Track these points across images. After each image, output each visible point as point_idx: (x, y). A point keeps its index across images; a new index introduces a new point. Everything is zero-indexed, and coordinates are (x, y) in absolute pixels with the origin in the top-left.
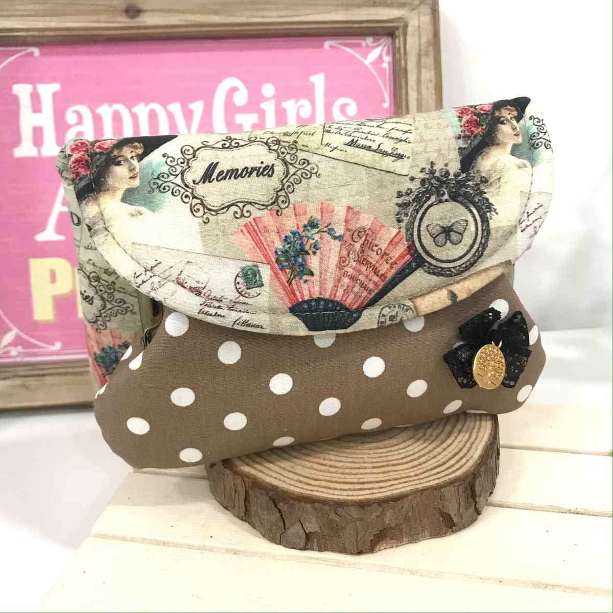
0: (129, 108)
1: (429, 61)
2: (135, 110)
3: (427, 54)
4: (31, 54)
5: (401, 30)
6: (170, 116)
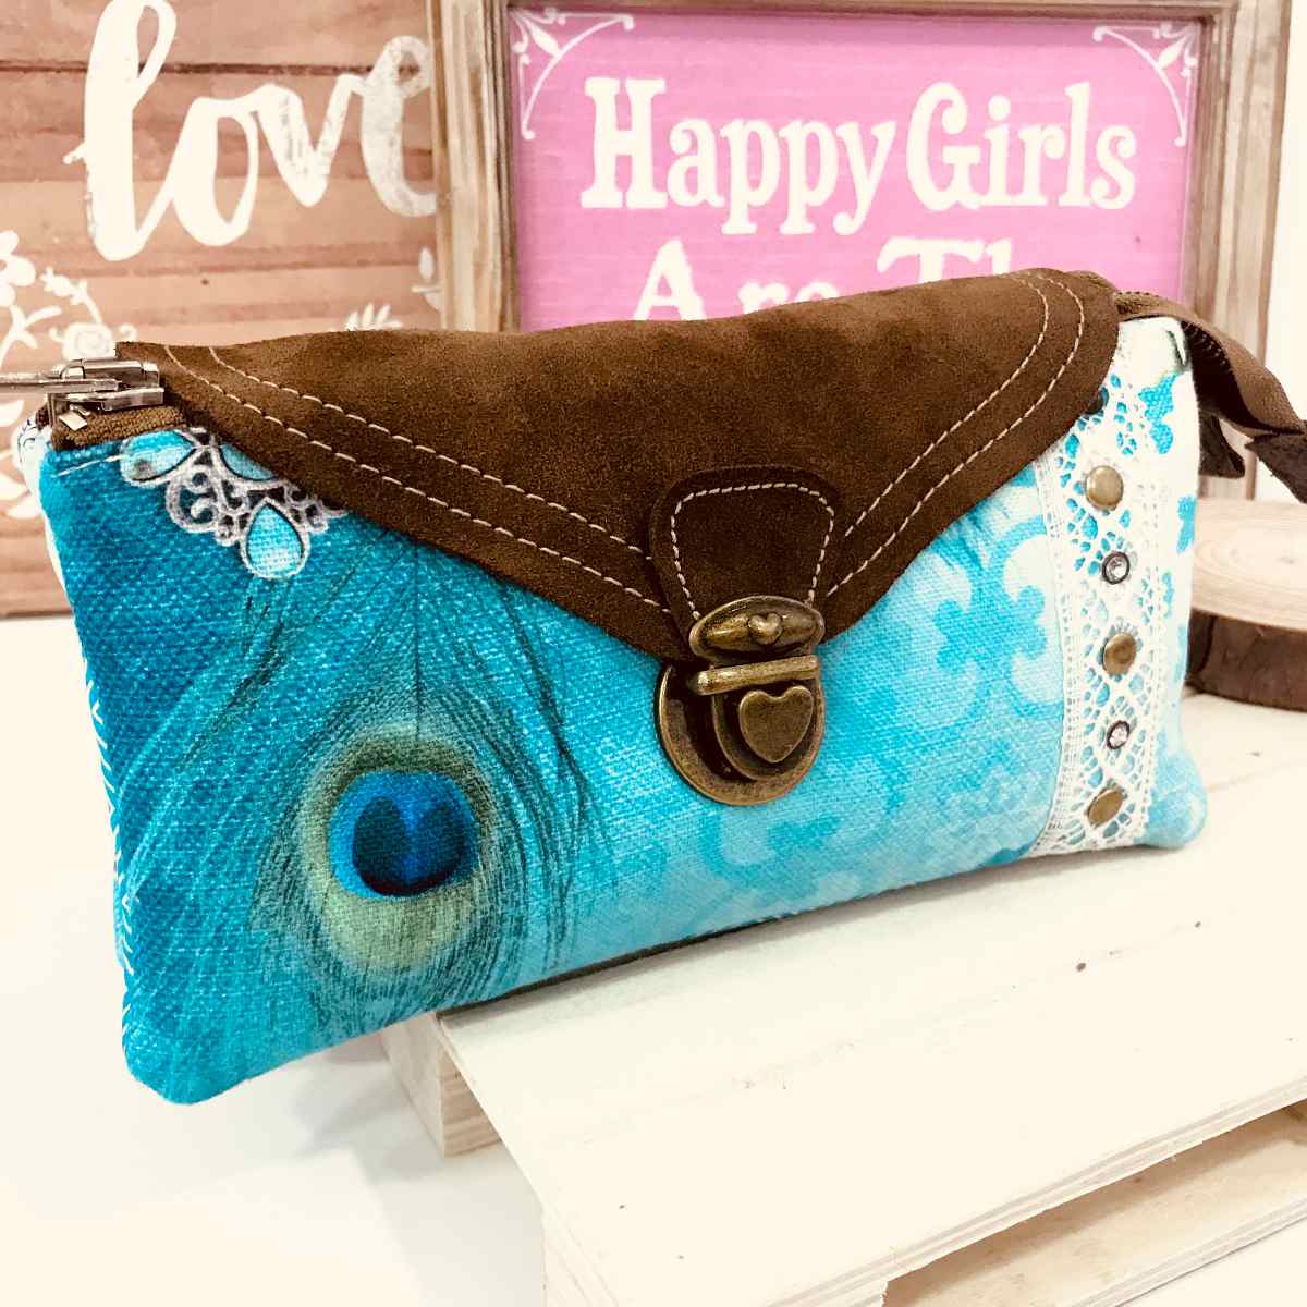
0: (776, 128)
1: (1268, 71)
2: (785, 132)
3: (1265, 58)
4: (621, 25)
5: (1226, 16)
6: (841, 145)
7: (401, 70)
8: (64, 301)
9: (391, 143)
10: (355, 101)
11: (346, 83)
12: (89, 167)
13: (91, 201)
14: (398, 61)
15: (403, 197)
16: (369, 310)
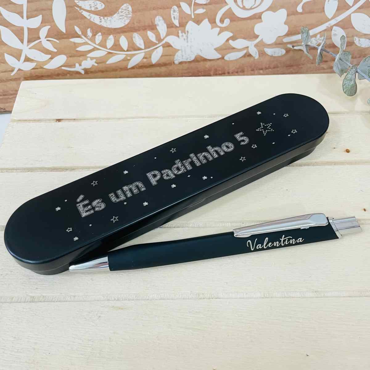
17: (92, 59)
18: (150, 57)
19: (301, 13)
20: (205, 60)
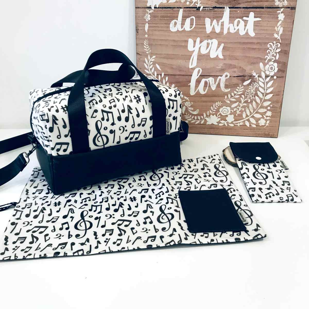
7: (226, 76)
8: (185, 99)
9: (224, 84)
10: (220, 79)
11: (219, 77)
12: (191, 86)
13: (190, 89)
14: (225, 75)
15: (224, 90)
16: (219, 102)
17: (188, 121)
18: (201, 122)
19: (237, 116)
20: (214, 125)
